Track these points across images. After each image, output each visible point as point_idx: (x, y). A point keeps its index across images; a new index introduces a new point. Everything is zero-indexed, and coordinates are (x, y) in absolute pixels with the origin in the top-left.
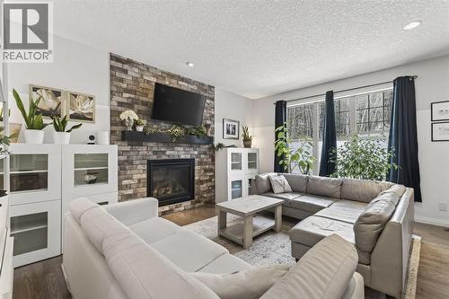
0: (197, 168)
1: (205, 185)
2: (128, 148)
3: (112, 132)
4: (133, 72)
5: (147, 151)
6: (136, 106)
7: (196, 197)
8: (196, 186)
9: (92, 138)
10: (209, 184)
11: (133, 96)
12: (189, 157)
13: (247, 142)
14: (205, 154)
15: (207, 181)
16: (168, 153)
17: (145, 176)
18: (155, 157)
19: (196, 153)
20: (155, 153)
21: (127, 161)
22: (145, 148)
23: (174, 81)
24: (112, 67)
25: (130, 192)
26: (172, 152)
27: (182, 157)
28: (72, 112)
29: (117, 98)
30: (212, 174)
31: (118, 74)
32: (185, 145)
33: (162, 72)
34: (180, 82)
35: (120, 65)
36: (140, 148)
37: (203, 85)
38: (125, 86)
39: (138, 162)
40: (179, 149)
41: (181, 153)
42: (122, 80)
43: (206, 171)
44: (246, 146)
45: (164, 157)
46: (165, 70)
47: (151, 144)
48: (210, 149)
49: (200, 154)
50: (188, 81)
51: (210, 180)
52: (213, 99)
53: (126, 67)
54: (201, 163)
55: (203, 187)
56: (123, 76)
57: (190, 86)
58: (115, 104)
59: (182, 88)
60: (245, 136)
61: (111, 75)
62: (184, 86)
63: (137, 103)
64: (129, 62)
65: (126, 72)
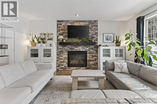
0: (88, 55)
1: (92, 62)
2: (62, 47)
3: (57, 43)
4: (63, 24)
5: (67, 48)
6: (64, 34)
7: (88, 66)
8: (88, 62)
9: (51, 45)
10: (95, 62)
11: (63, 31)
12: (84, 50)
13: (118, 43)
14: (92, 49)
15: (93, 61)
16: (75, 49)
17: (67, 56)
18: (70, 50)
19: (88, 49)
20: (70, 49)
21: (61, 51)
22: (67, 47)
23: (78, 23)
24: (57, 24)
25: (62, 61)
26: (77, 49)
27: (81, 50)
28: (48, 38)
29: (59, 33)
30: (97, 58)
31: (59, 26)
32: (82, 46)
33: (73, 21)
34: (80, 23)
35: (59, 23)
36: (65, 47)
37: (91, 21)
38: (61, 29)
39: (65, 52)
40: (80, 47)
41: (81, 49)
42: (60, 27)
43: (93, 56)
44: (117, 46)
45: (74, 50)
46: (74, 20)
47: (69, 46)
48: (95, 47)
49: (90, 49)
50: (84, 21)
51: (95, 60)
52: (97, 26)
53: (61, 23)
54: (90, 53)
55: (92, 63)
56: (60, 26)
57: (85, 23)
58: (58, 34)
59: (81, 25)
60: (117, 40)
61: (57, 26)
62: (82, 24)
63: (64, 33)
64: (62, 21)
65: (61, 24)
